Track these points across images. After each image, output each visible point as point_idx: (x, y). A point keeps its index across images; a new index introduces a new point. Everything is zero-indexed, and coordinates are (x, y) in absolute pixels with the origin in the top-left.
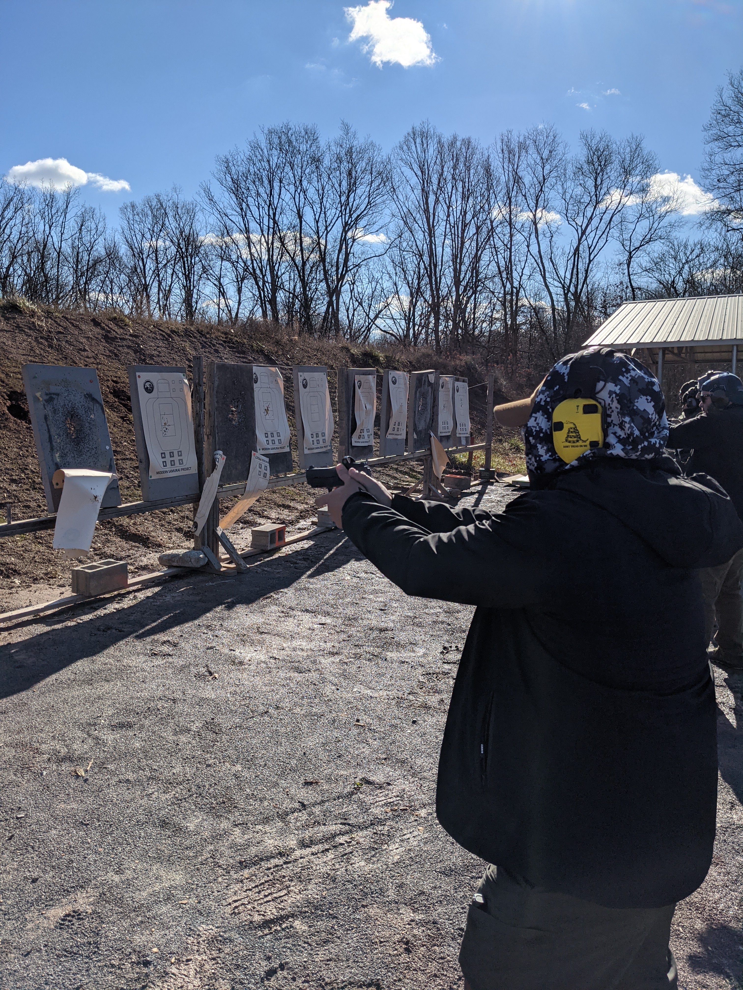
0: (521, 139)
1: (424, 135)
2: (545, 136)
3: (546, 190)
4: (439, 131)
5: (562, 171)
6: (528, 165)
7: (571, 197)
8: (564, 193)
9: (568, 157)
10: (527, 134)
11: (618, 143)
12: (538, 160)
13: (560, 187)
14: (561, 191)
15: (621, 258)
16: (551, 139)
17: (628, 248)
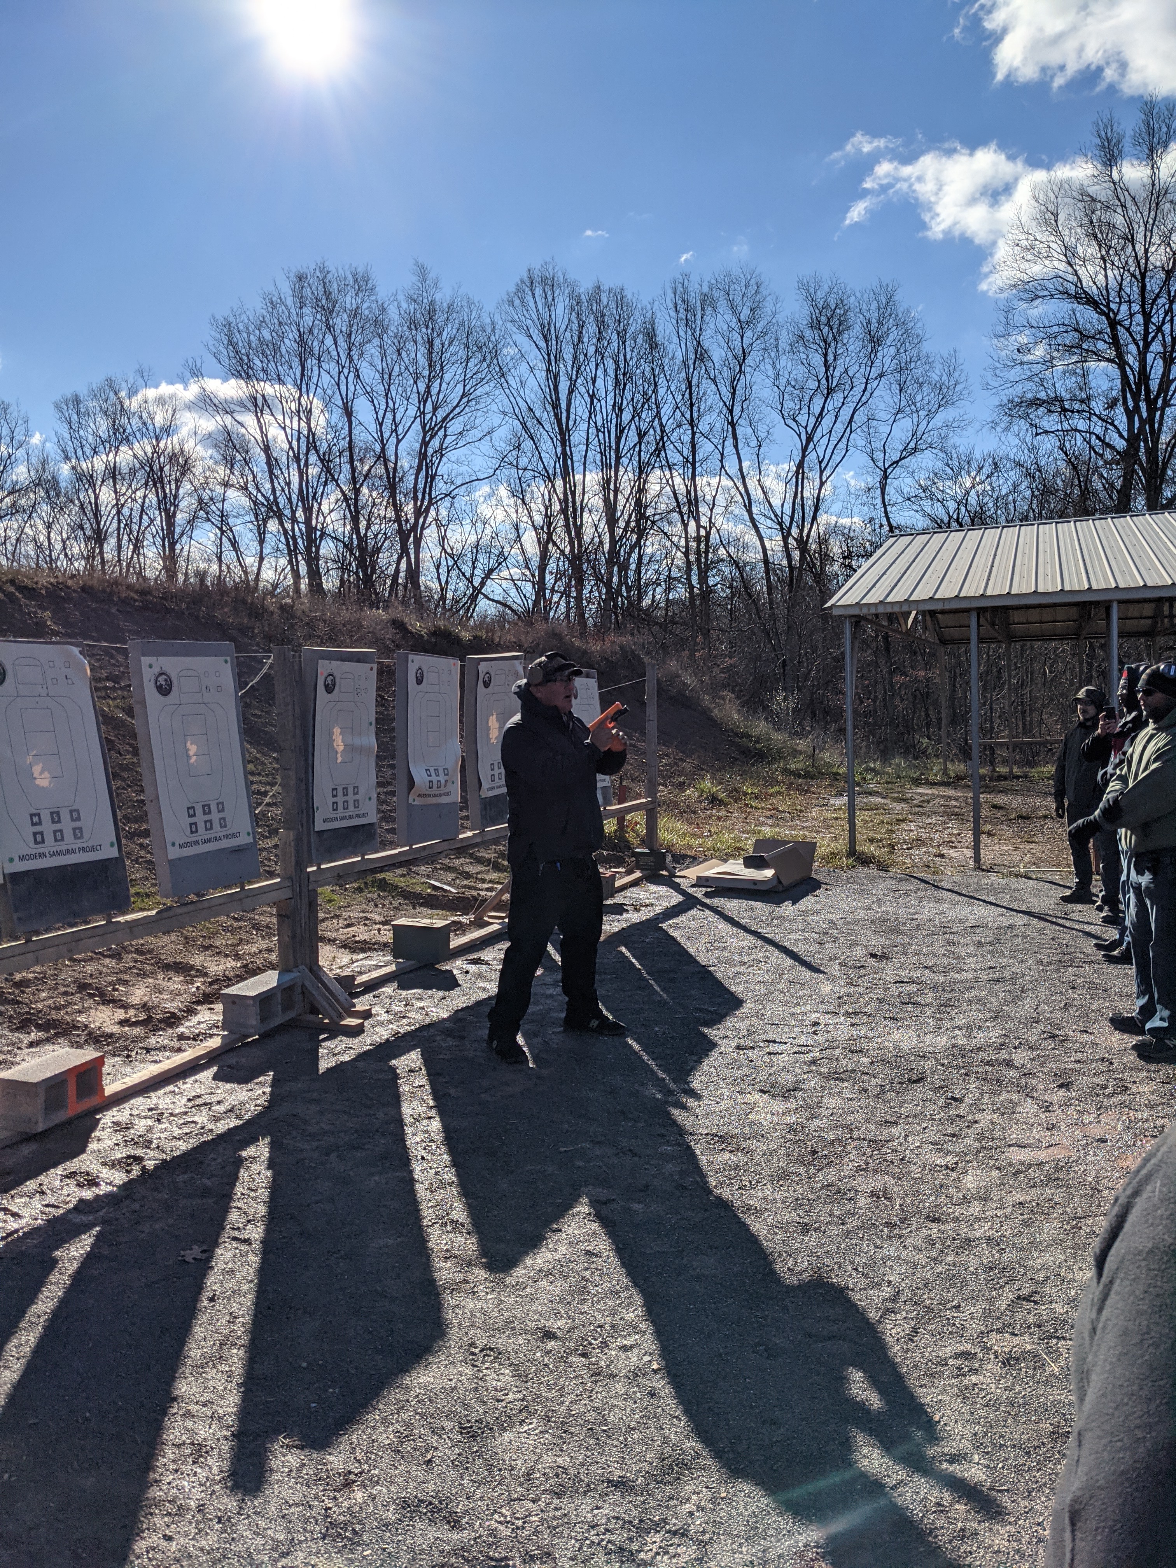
0: (705, 289)
1: (549, 283)
2: (743, 284)
3: (748, 369)
4: (572, 276)
5: (772, 341)
6: (717, 331)
7: (788, 383)
8: (777, 375)
9: (780, 318)
10: (713, 281)
11: (858, 295)
12: (734, 323)
13: (769, 368)
14: (771, 373)
15: (870, 479)
16: (752, 290)
17: (880, 464)
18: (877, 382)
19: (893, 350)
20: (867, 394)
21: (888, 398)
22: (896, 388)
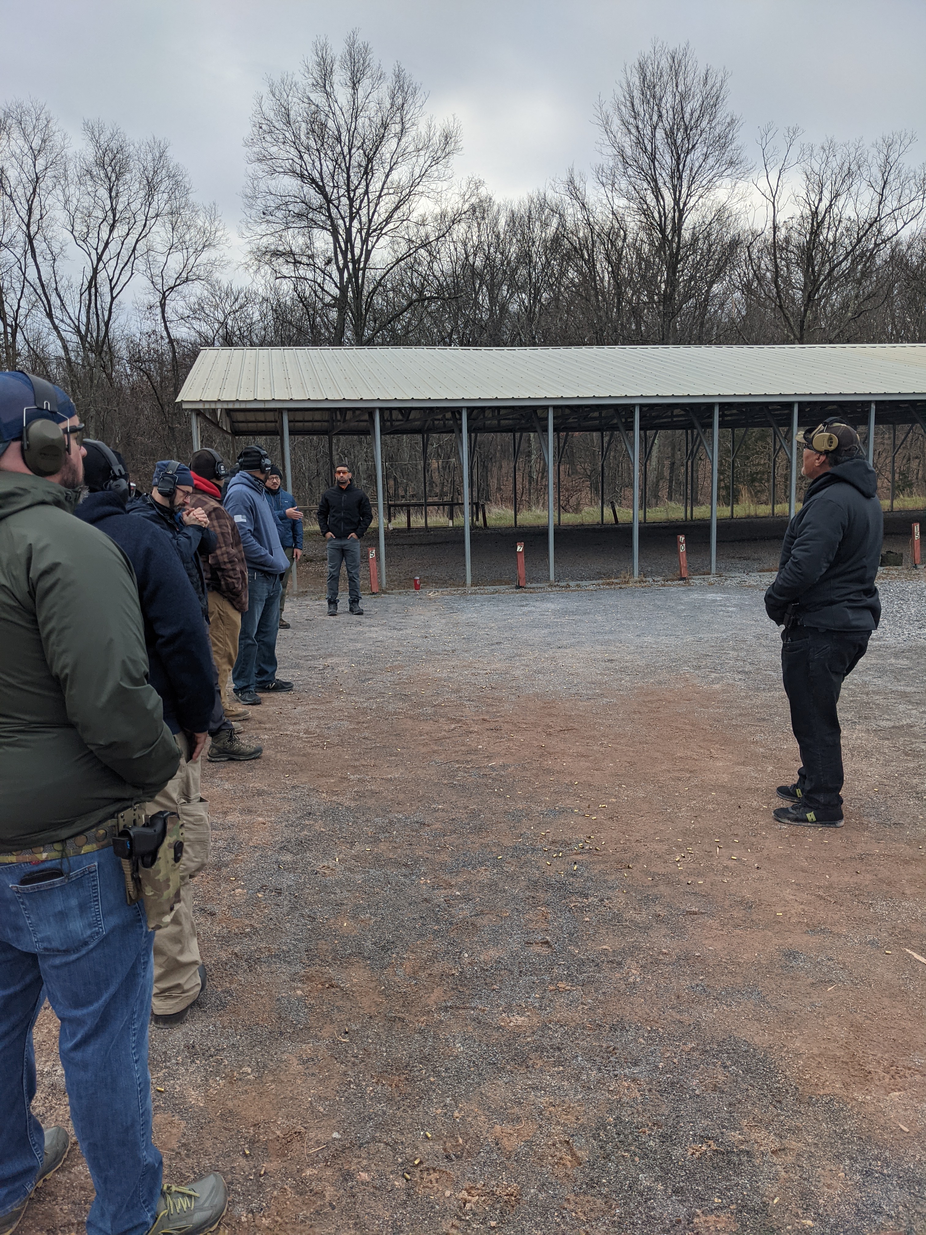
2: (34, 117)
3: (43, 192)
5: (62, 171)
7: (77, 209)
8: (67, 201)
9: (69, 152)
10: (7, 110)
11: (137, 145)
12: (26, 150)
13: (59, 192)
14: (61, 198)
15: (152, 299)
16: (42, 123)
17: (159, 287)
18: (154, 220)
19: (166, 196)
20: (147, 229)
21: (163, 234)
22: (169, 226)
